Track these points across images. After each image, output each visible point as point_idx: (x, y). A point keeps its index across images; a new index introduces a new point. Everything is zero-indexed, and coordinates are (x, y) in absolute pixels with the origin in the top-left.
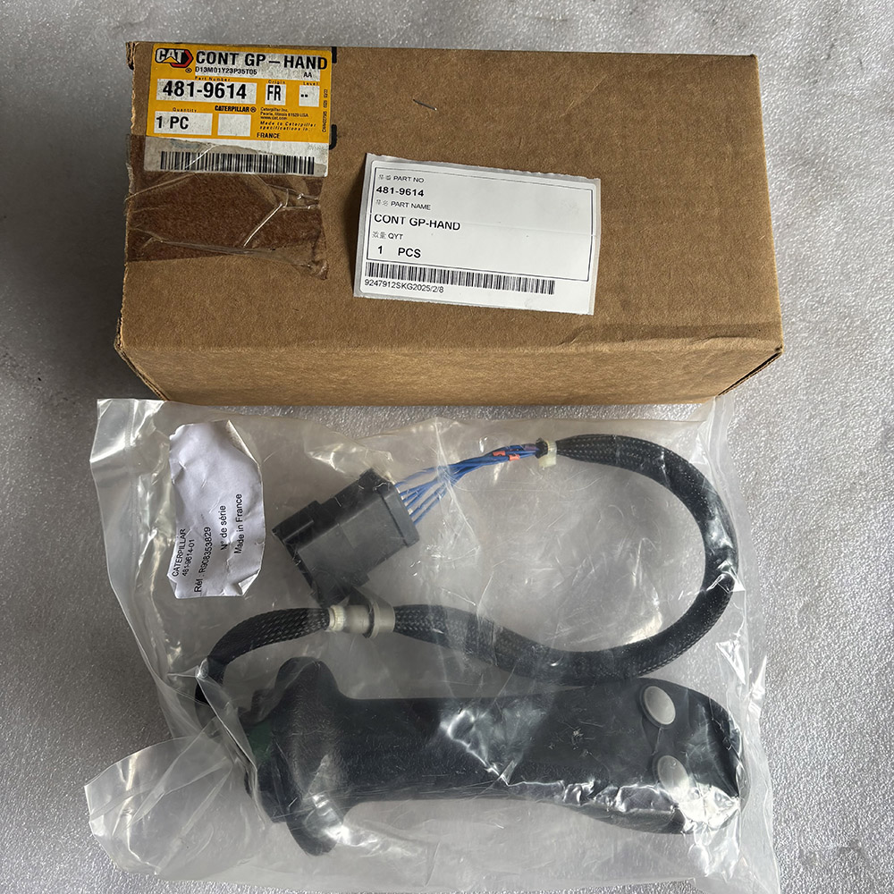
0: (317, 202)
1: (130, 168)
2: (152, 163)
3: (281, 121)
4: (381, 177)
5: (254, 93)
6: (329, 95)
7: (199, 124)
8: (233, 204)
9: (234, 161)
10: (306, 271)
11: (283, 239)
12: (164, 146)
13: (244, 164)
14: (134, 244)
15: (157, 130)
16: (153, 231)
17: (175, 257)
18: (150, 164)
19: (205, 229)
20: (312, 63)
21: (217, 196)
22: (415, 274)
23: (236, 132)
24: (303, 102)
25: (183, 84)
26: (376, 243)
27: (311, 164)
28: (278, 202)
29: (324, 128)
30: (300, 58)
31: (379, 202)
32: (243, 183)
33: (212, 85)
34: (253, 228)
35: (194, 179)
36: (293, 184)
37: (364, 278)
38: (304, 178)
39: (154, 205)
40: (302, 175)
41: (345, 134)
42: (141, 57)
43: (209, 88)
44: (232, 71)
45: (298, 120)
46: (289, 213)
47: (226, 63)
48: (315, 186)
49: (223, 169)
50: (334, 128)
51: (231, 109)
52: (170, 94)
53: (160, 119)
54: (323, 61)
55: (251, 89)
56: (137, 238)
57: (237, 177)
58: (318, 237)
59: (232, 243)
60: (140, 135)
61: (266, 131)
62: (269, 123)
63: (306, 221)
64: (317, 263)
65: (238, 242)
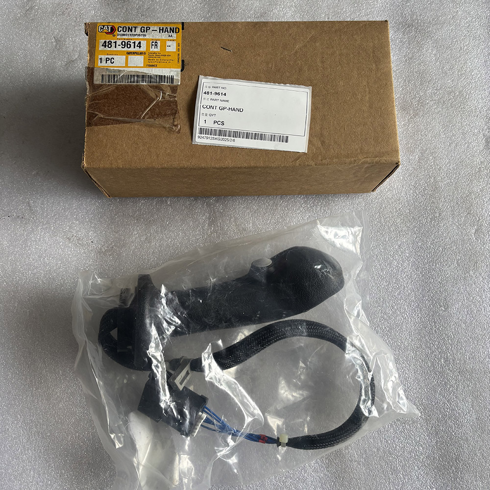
0: (175, 97)
1: (87, 83)
2: (97, 80)
3: (158, 59)
4: (206, 87)
5: (145, 45)
6: (180, 46)
7: (119, 61)
8: (136, 99)
9: (136, 78)
10: (170, 130)
11: (159, 115)
12: (103, 72)
13: (141, 79)
14: (90, 119)
15: (99, 64)
16: (98, 112)
17: (109, 124)
18: (96, 81)
19: (123, 111)
20: (172, 30)
21: (128, 95)
22: (221, 133)
23: (137, 64)
24: (168, 49)
25: (111, 42)
27: (172, 79)
28: (157, 97)
29: (178, 61)
30: (167, 28)
31: (205, 98)
32: (140, 89)
33: (125, 42)
34: (145, 110)
35: (118, 87)
36: (164, 89)
37: (197, 135)
38: (169, 86)
39: (98, 100)
40: (168, 84)
41: (188, 64)
42: (91, 29)
43: (123, 44)
44: (135, 35)
45: (165, 58)
46: (162, 102)
47: (131, 31)
48: (174, 89)
49: (131, 82)
50: (183, 61)
51: (134, 53)
52: (105, 47)
53: (101, 59)
54: (177, 29)
56: (91, 116)
57: (138, 86)
58: (176, 113)
59: (135, 117)
60: (92, 66)
61: (151, 64)
62: (152, 60)
63: (170, 106)
64: (176, 126)
65: (138, 117)
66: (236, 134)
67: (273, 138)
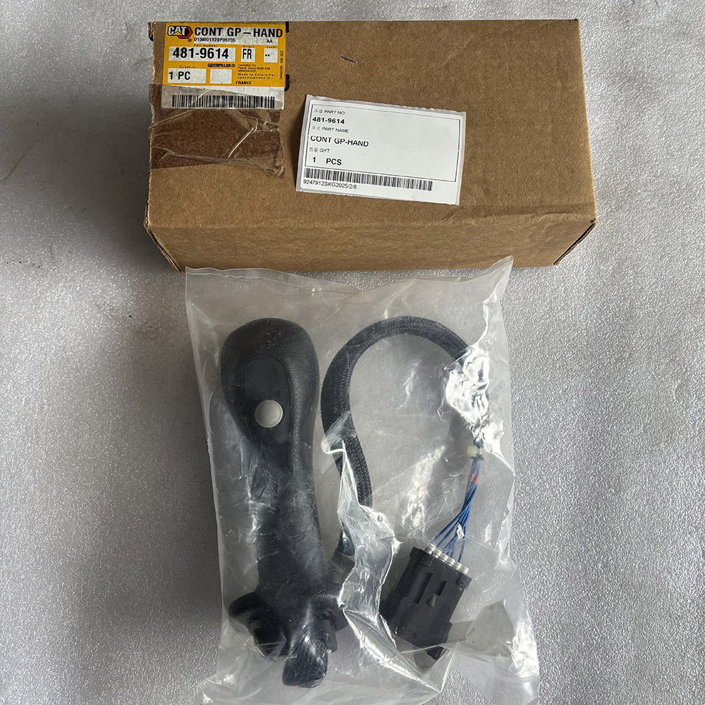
0: (277, 127)
1: (152, 107)
2: (166, 103)
3: (252, 73)
4: (316, 111)
5: (234, 54)
6: (284, 55)
7: (197, 77)
8: (221, 129)
9: (221, 100)
10: (270, 173)
11: (254, 152)
12: (174, 92)
13: (228, 102)
14: (155, 158)
15: (170, 81)
16: (168, 148)
17: (183, 165)
18: (165, 104)
19: (203, 146)
20: (272, 33)
21: (210, 124)
22: (338, 176)
23: (222, 82)
24: (266, 60)
25: (186, 50)
26: (311, 157)
27: (273, 101)
28: (251, 127)
29: (281, 77)
30: (264, 30)
31: (314, 127)
32: (227, 115)
33: (205, 50)
34: (234, 145)
35: (195, 113)
36: (260, 115)
37: (303, 178)
38: (268, 111)
39: (168, 131)
40: (267, 108)
41: (295, 81)
42: (158, 32)
43: (203, 51)
44: (218, 40)
45: (264, 72)
46: (258, 135)
47: (214, 34)
48: (275, 116)
49: (213, 106)
50: (287, 77)
51: (218, 65)
52: (177, 57)
53: (171, 73)
54: (279, 32)
55: (232, 51)
56: (158, 154)
57: (224, 111)
58: (278, 150)
59: (219, 154)
60: (159, 83)
61: (242, 80)
62: (244, 74)
63: (270, 139)
64: (277, 168)
65: (224, 155)
66: (358, 178)
67: (410, 184)
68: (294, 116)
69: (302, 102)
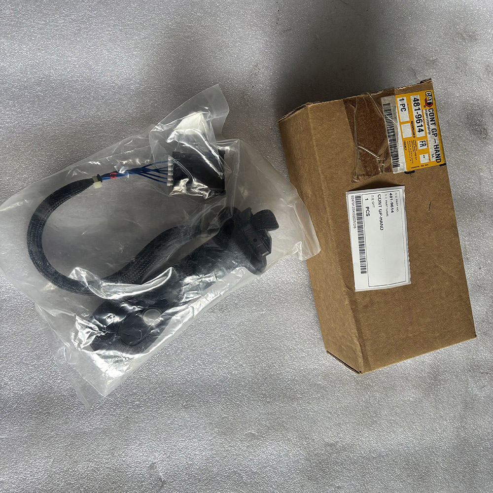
0: (382, 172)
1: (381, 92)
2: (385, 100)
3: (412, 149)
4: (396, 194)
5: (421, 136)
6: (426, 167)
7: (404, 116)
8: (375, 138)
9: (392, 134)
10: (354, 174)
11: (364, 161)
12: (392, 103)
13: (392, 139)
14: (350, 101)
15: (398, 99)
16: (357, 108)
17: (349, 119)
18: (384, 100)
19: (363, 129)
20: (438, 156)
21: (377, 130)
22: (360, 216)
23: (404, 132)
24: (421, 156)
25: (419, 105)
26: (369, 197)
27: (397, 166)
28: (379, 156)
29: (413, 168)
30: (439, 151)
31: (386, 195)
32: (384, 140)
33: (421, 117)
34: (367, 148)
35: (381, 119)
36: (388, 160)
37: (354, 195)
38: (391, 164)
39: (368, 105)
41: (412, 177)
42: (426, 85)
43: (419, 116)
44: (428, 124)
45: (414, 156)
46: (375, 162)
47: (431, 121)
48: (389, 169)
49: (388, 130)
50: (413, 172)
51: (413, 128)
52: (414, 101)
53: (403, 99)
54: (439, 160)
55: (422, 134)
56: (353, 102)
57: (386, 137)
58: (368, 175)
59: (359, 141)
60: (395, 93)
61: (407, 144)
62: (410, 145)
63: (374, 169)
64: (358, 178)
65: (360, 143)
66: (360, 228)
67: (363, 260)
68: (390, 181)
69: (400, 184)
